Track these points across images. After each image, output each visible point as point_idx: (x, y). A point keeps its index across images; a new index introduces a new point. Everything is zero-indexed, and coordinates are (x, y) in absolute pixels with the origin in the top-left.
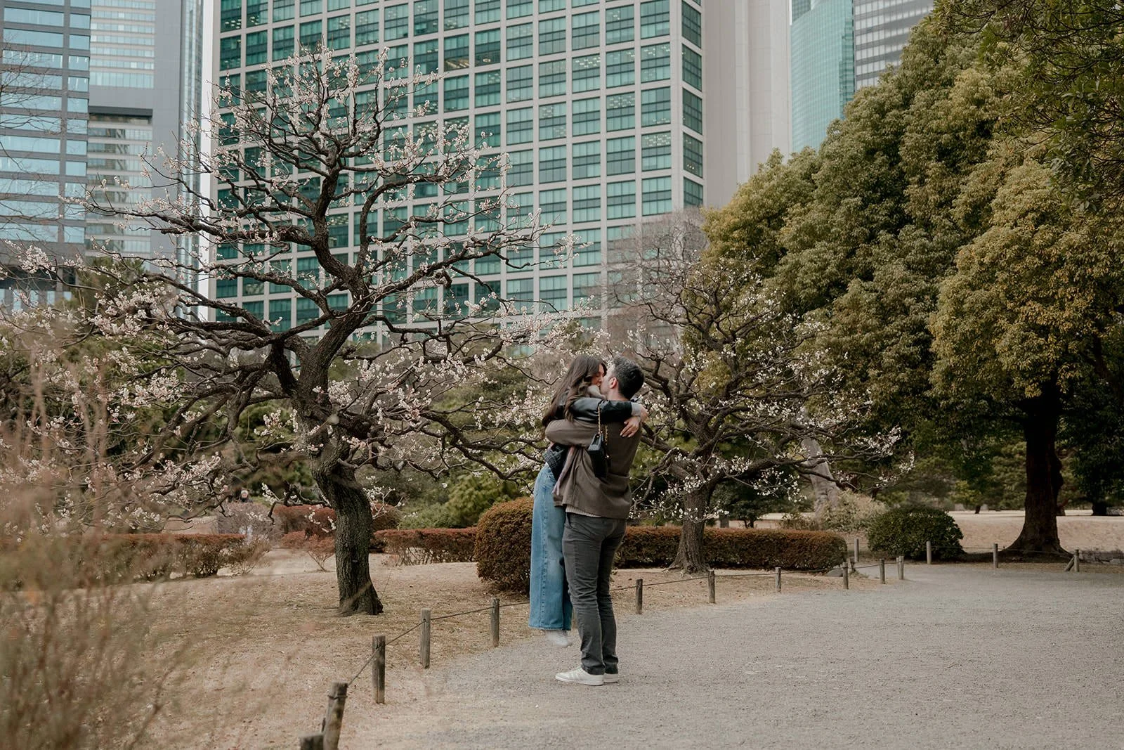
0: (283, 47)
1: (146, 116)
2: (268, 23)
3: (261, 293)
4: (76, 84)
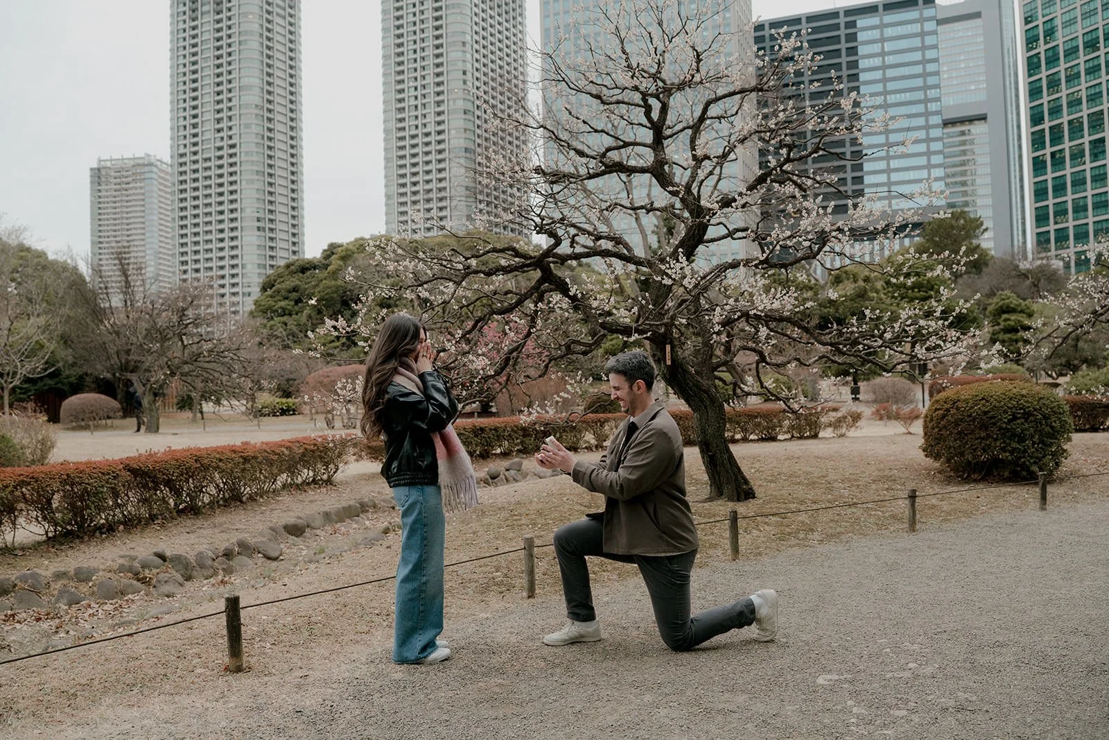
0: (1072, 52)
1: (983, 118)
2: (1060, 39)
3: (1067, 221)
4: (933, 107)
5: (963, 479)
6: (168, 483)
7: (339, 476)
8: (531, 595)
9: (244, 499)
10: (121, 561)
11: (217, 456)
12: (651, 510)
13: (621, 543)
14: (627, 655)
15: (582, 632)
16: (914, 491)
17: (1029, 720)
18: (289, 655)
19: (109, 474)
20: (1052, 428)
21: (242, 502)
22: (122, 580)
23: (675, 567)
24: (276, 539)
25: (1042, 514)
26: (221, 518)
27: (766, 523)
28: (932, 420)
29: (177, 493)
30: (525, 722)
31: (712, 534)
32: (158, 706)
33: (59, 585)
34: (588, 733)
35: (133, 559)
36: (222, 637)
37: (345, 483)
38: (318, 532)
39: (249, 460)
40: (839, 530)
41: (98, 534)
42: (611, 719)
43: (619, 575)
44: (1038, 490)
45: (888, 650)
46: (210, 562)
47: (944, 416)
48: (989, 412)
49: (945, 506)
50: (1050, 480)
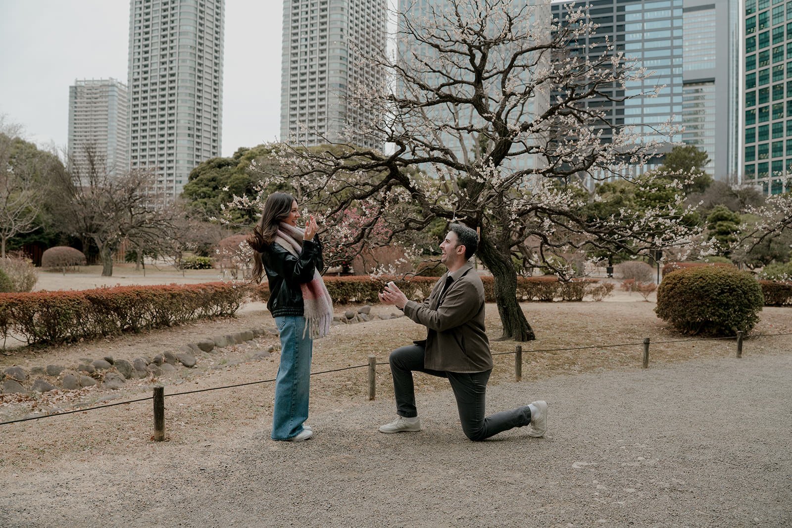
0: (778, 37)
1: (712, 81)
2: (771, 27)
3: (767, 158)
4: (677, 71)
5: (683, 334)
6: (117, 309)
7: (239, 312)
8: (372, 398)
9: (171, 324)
10: (81, 363)
11: (153, 292)
12: (460, 340)
13: (438, 362)
14: (438, 442)
15: (407, 425)
16: (648, 339)
17: (721, 499)
18: (197, 431)
19: (74, 301)
20: (749, 300)
21: (169, 326)
22: (81, 376)
23: (475, 381)
24: (192, 353)
25: (738, 360)
26: (153, 336)
27: (541, 357)
28: (663, 291)
29: (123, 317)
30: (363, 484)
31: (503, 362)
32: (102, 462)
33: (35, 377)
34: (408, 493)
35: (90, 361)
36: (150, 417)
37: (244, 317)
38: (222, 349)
39: (175, 297)
40: (593, 364)
41: (65, 343)
42: (424, 485)
43: (435, 387)
44: (736, 344)
45: (624, 447)
46: (144, 367)
47: (672, 289)
48: (704, 287)
49: (670, 351)
50: (745, 337)
